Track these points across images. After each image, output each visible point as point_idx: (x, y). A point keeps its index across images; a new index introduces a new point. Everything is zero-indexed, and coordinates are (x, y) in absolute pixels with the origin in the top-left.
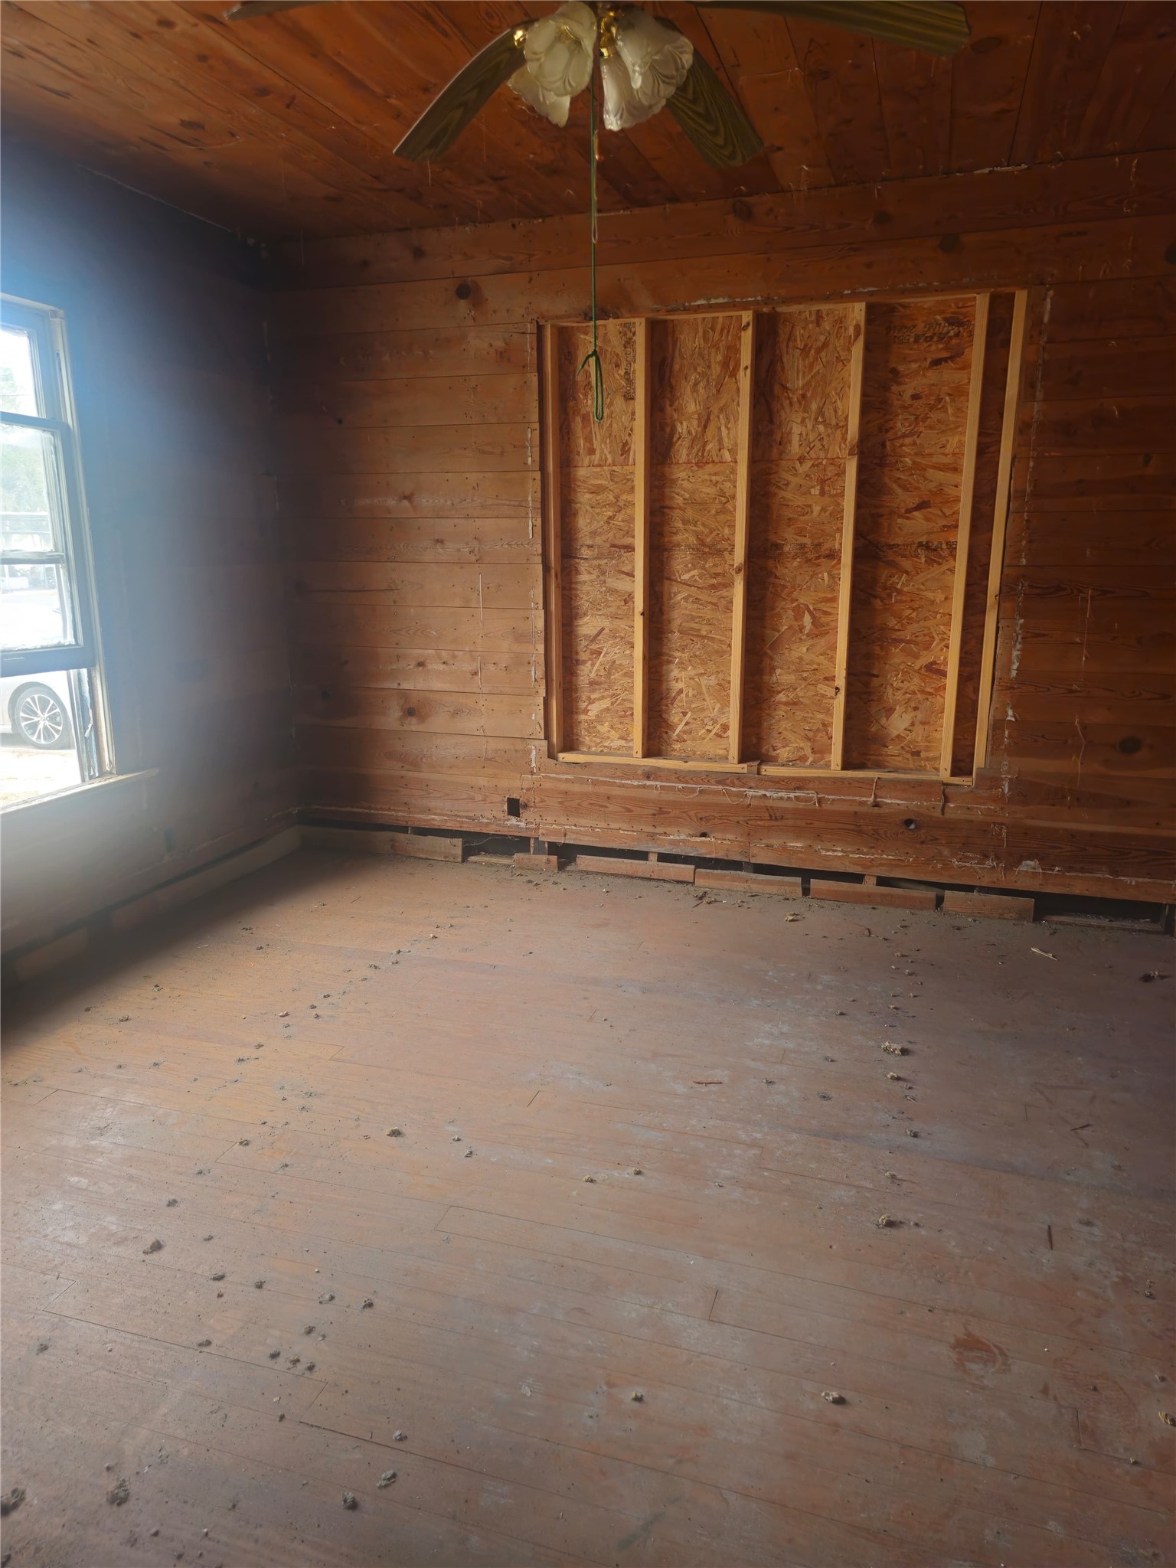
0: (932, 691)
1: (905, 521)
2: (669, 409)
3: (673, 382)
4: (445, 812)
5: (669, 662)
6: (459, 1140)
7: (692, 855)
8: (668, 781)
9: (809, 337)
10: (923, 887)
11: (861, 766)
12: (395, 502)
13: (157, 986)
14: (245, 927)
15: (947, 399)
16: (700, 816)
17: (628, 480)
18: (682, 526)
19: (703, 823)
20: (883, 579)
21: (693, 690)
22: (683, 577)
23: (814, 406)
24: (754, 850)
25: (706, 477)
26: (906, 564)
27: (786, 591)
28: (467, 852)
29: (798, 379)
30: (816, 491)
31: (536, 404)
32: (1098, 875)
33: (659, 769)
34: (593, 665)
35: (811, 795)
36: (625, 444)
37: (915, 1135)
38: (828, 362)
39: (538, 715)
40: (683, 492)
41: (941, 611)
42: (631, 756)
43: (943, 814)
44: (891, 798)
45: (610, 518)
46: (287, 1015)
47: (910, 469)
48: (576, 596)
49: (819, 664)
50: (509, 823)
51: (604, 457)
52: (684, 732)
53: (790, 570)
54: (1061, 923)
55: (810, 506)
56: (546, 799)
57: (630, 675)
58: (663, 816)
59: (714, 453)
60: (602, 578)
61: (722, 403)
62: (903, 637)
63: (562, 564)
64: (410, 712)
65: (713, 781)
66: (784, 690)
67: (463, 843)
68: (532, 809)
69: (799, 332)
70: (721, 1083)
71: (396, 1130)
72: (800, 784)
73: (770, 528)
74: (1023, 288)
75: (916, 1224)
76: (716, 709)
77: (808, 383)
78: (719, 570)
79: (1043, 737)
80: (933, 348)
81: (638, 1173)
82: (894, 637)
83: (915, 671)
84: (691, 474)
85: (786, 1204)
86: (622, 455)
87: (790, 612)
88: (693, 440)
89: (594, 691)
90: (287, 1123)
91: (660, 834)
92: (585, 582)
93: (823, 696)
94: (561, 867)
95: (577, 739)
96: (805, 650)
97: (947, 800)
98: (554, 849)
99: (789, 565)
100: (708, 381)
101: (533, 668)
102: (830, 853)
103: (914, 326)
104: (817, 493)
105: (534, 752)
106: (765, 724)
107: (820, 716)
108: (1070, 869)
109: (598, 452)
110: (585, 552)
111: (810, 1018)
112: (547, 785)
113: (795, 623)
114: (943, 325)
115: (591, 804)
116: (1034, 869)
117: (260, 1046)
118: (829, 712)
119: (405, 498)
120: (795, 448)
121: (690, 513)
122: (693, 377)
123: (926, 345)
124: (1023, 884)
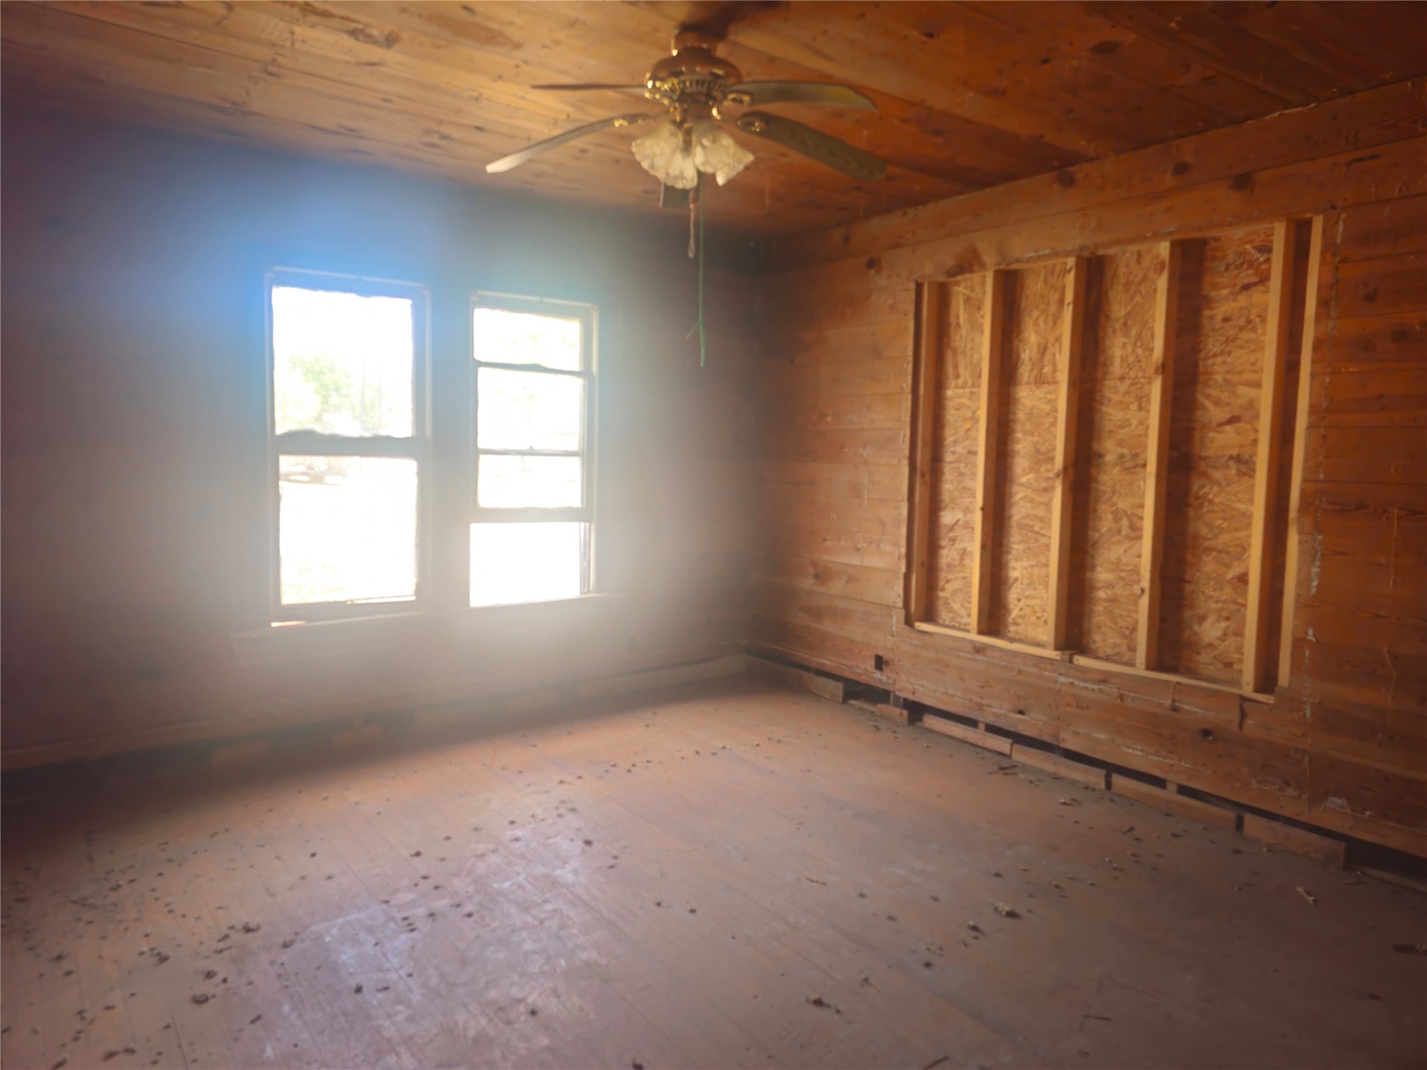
1: (1217, 434)
2: (1015, 340)
3: (1020, 318)
4: (834, 660)
5: (1009, 553)
7: (1011, 729)
8: (994, 657)
9: (1130, 274)
10: (1226, 806)
15: (1258, 320)
16: (1018, 693)
18: (1022, 436)
19: (1021, 701)
20: (1195, 488)
21: (1027, 579)
22: (1022, 480)
24: (1063, 735)
25: (1042, 395)
26: (1217, 475)
27: (1106, 496)
28: (846, 696)
29: (1120, 311)
30: (1134, 407)
31: (911, 342)
34: (950, 550)
35: (1113, 690)
36: (978, 371)
39: (900, 588)
40: (1024, 409)
42: (969, 632)
43: (1240, 729)
44: (1190, 705)
47: (1221, 385)
48: (941, 492)
50: (875, 676)
51: (965, 381)
52: (1020, 617)
53: (1110, 477)
54: (1378, 878)
56: (902, 659)
58: (989, 689)
60: (961, 478)
62: (1214, 546)
63: (933, 466)
64: (818, 577)
65: (1030, 663)
66: (1103, 587)
67: (845, 688)
68: (891, 667)
69: (1122, 270)
72: (1105, 677)
73: (1095, 439)
74: (1319, 213)
76: (1045, 599)
77: (1129, 313)
78: (1047, 475)
79: (1348, 662)
80: (1243, 274)
82: (1206, 545)
83: (1228, 581)
84: (1030, 393)
87: (1109, 515)
88: (1033, 365)
89: (950, 572)
91: (986, 706)
92: (948, 481)
93: (1134, 596)
94: (911, 721)
95: (936, 612)
96: (1122, 552)
97: (1244, 714)
99: (1109, 473)
100: (1046, 317)
101: (899, 548)
102: (1130, 750)
103: (1226, 256)
104: (1137, 408)
105: (896, 618)
106: (1087, 618)
107: (1134, 616)
108: (1381, 816)
109: (961, 377)
110: (949, 457)
112: (903, 647)
113: (1114, 525)
114: (1253, 252)
115: (934, 669)
116: (1342, 808)
118: (1136, 609)
120: (1116, 368)
121: (1029, 426)
122: (1036, 313)
123: (1236, 272)
124: (1330, 823)
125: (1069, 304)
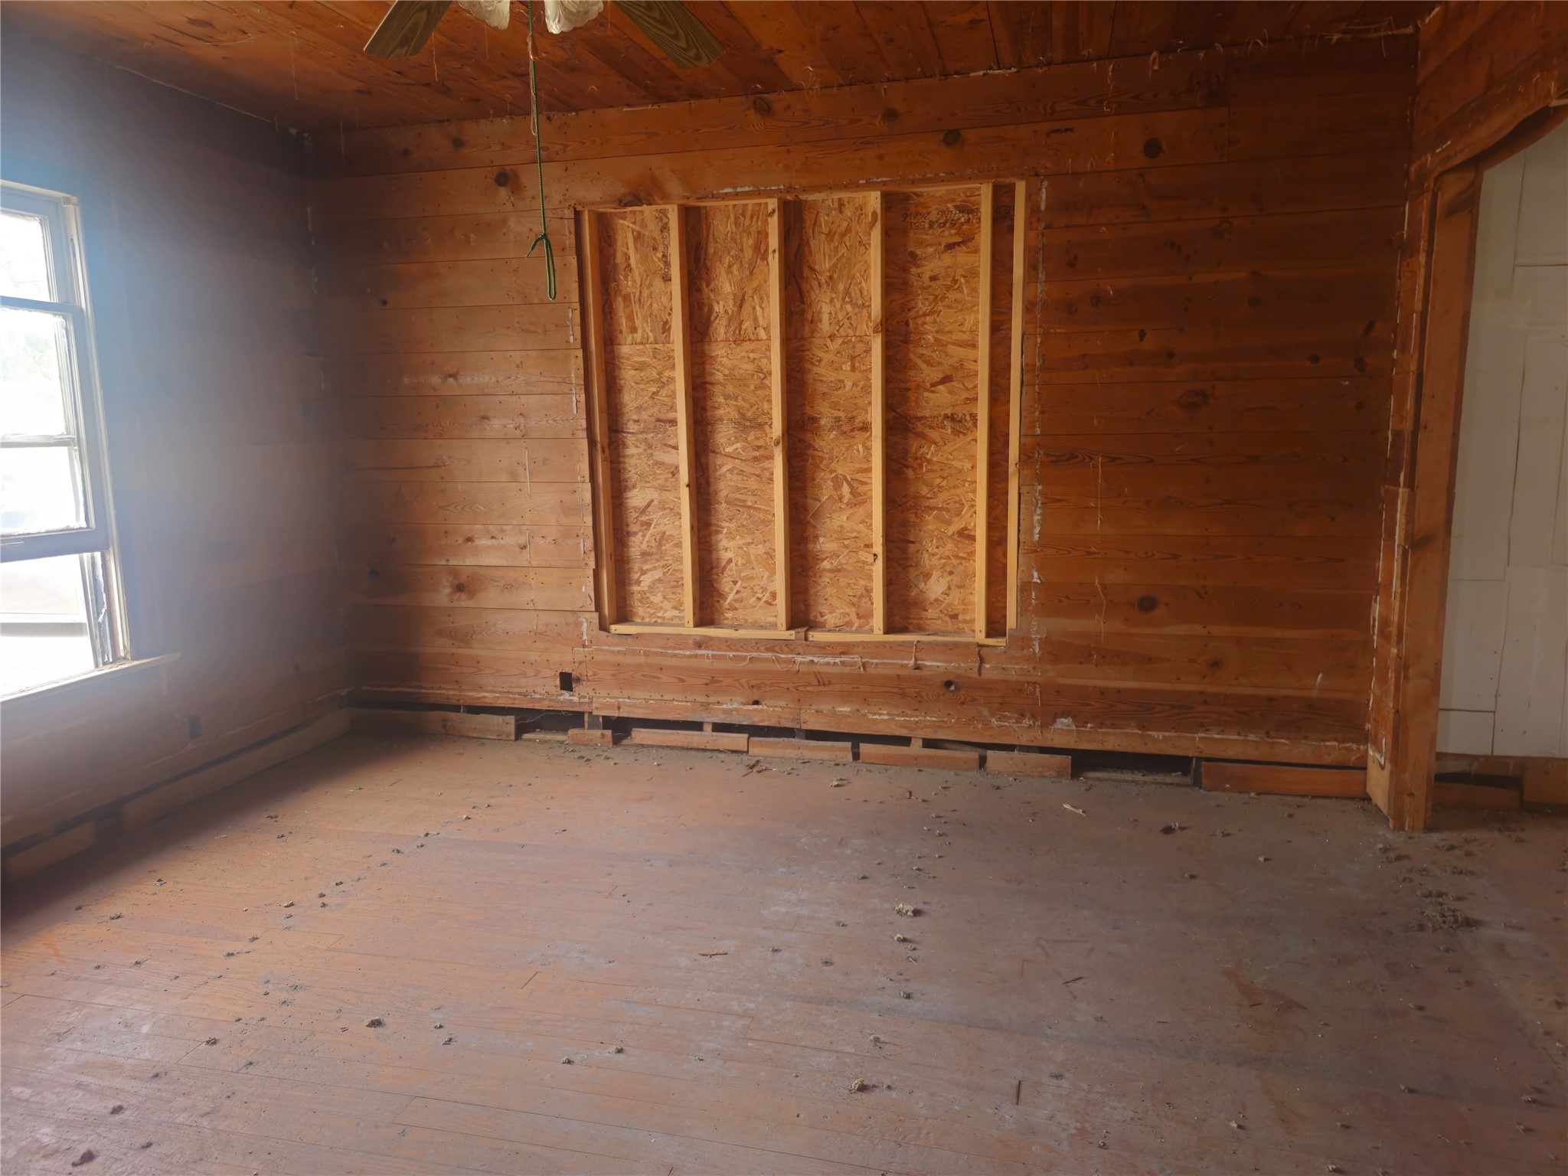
0: (965, 555)
1: (931, 394)
2: (706, 290)
3: (709, 264)
4: (495, 689)
5: (718, 532)
7: (745, 723)
8: (719, 649)
9: (833, 223)
10: (967, 748)
11: (903, 630)
12: (440, 380)
13: (160, 881)
14: (270, 815)
15: (963, 280)
16: (751, 683)
17: (670, 357)
18: (723, 401)
19: (755, 691)
20: (914, 449)
21: (742, 559)
22: (727, 450)
23: (841, 287)
24: (804, 717)
25: (743, 354)
26: (934, 435)
27: (825, 462)
28: (521, 729)
29: (825, 262)
30: (847, 367)
31: (576, 285)
32: (1126, 731)
33: (711, 638)
34: (644, 536)
35: (855, 660)
36: (666, 323)
37: (909, 997)
38: (851, 246)
39: (588, 588)
40: (723, 369)
41: (969, 479)
42: (683, 625)
43: (980, 674)
44: (931, 660)
45: (654, 393)
46: (291, 905)
47: (932, 345)
48: (625, 469)
49: (859, 532)
50: (561, 698)
51: (646, 335)
52: (735, 600)
53: (827, 442)
54: (1096, 779)
55: (842, 381)
56: (599, 672)
57: (679, 545)
58: (715, 685)
59: (750, 331)
60: (649, 451)
61: (755, 284)
62: (935, 505)
63: (610, 438)
64: (459, 588)
65: (762, 648)
66: (827, 557)
67: (516, 721)
68: (584, 683)
69: (823, 218)
70: (727, 954)
72: (845, 649)
73: (806, 402)
74: (1022, 179)
76: (765, 578)
77: (835, 266)
78: (761, 443)
79: (1067, 597)
80: (947, 233)
81: (620, 1051)
82: (927, 504)
83: (949, 537)
84: (729, 351)
85: (763, 1074)
86: (663, 333)
87: (830, 483)
88: (730, 320)
89: (645, 562)
91: (713, 704)
92: (633, 455)
93: (865, 563)
94: (616, 741)
95: (631, 611)
96: (845, 518)
97: (982, 661)
98: (609, 723)
99: (826, 438)
100: (741, 264)
101: (582, 541)
102: (877, 717)
103: (929, 213)
104: (849, 368)
105: (585, 625)
106: (812, 592)
107: (862, 582)
108: (1102, 725)
109: (640, 331)
110: (631, 427)
111: (833, 883)
112: (599, 657)
113: (834, 493)
114: (954, 212)
115: (644, 675)
116: (1068, 726)
118: (870, 578)
119: (450, 376)
120: (825, 326)
121: (730, 389)
122: (727, 260)
123: (939, 231)
124: (1059, 742)
125: (774, 251)
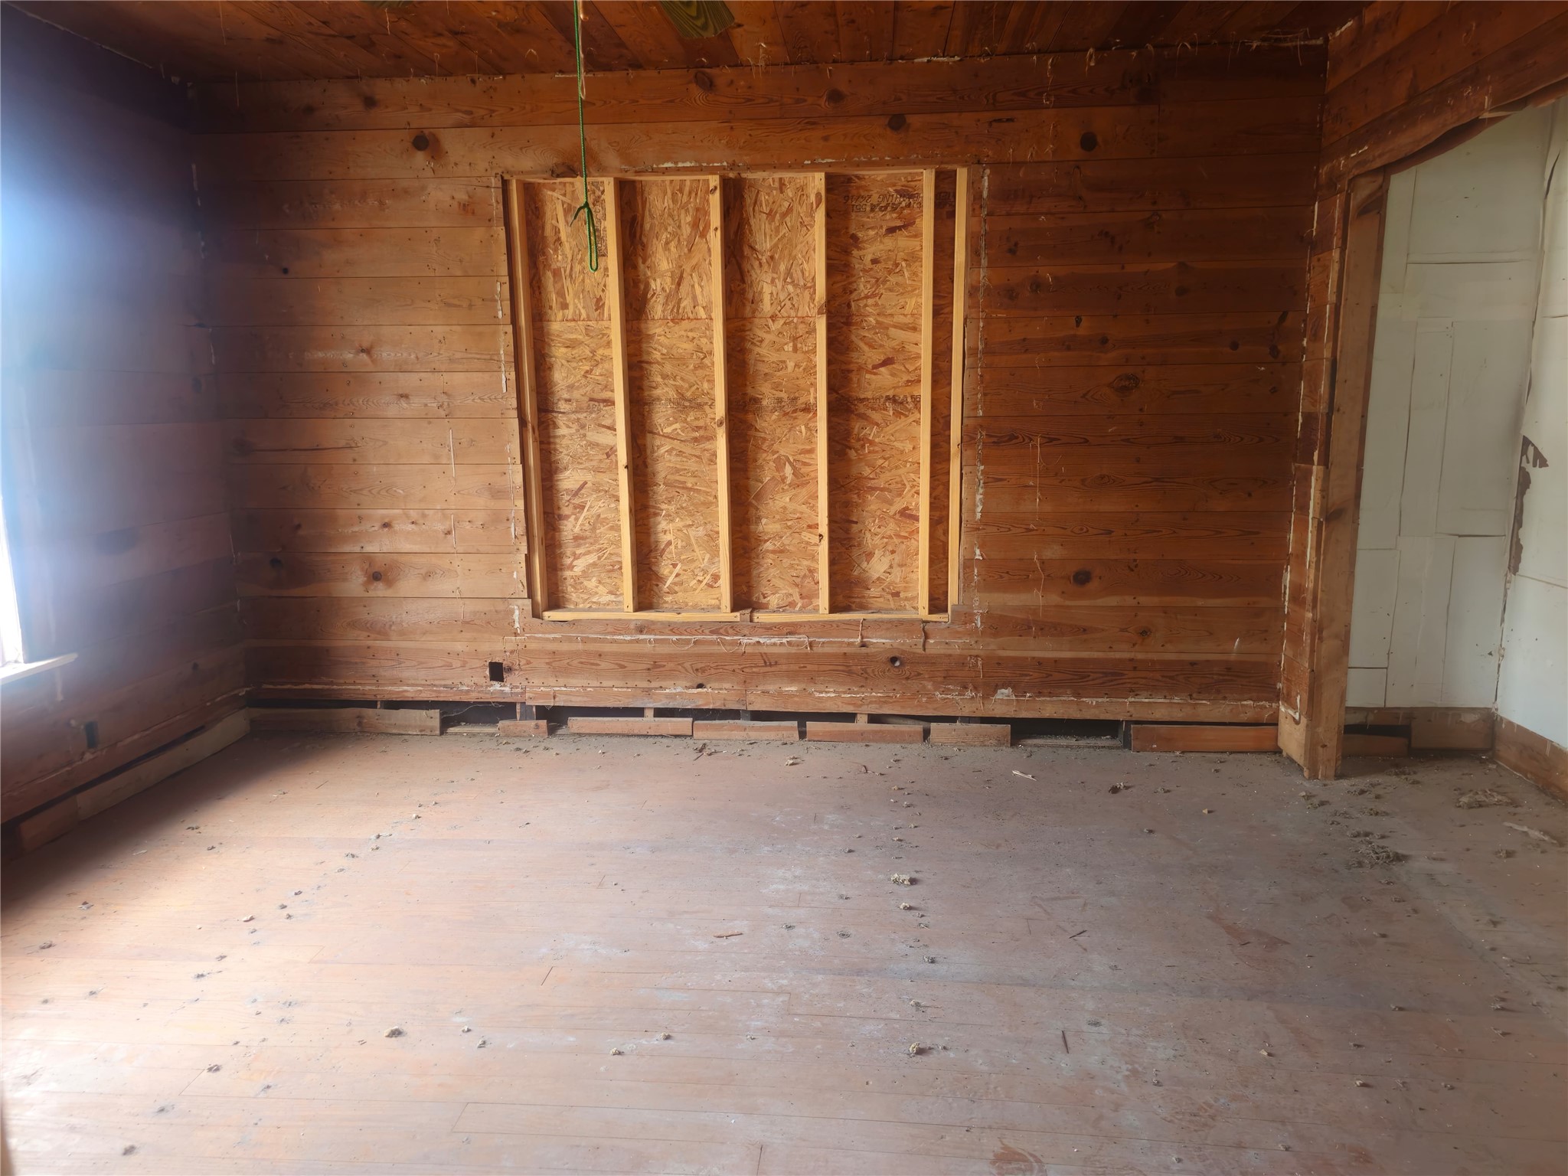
0: (906, 535)
1: (873, 376)
2: (642, 267)
3: (645, 240)
4: (418, 682)
5: (656, 515)
6: (469, 1030)
7: (689, 707)
8: (662, 633)
9: (774, 202)
10: (910, 721)
11: (847, 609)
12: (351, 355)
13: (85, 903)
14: (190, 826)
15: (904, 264)
16: (696, 667)
17: (604, 335)
18: (662, 380)
19: (699, 674)
20: (856, 431)
21: (682, 541)
22: (665, 431)
23: (782, 267)
24: (750, 698)
25: (683, 333)
26: (876, 416)
27: (767, 444)
28: (446, 723)
29: (765, 242)
30: (789, 348)
31: (505, 257)
32: (1064, 698)
33: (653, 623)
34: (577, 519)
35: (802, 639)
36: (599, 299)
37: (933, 961)
38: (792, 227)
39: (520, 573)
40: (660, 348)
41: (910, 460)
42: (622, 610)
43: (924, 650)
44: (876, 638)
45: (587, 372)
46: (252, 919)
47: (874, 328)
48: (555, 450)
49: (802, 513)
50: (492, 689)
51: (577, 312)
52: (675, 584)
53: (768, 423)
54: (1035, 746)
55: (784, 362)
56: (532, 660)
57: (617, 528)
58: (659, 670)
59: (689, 310)
60: (582, 432)
61: (694, 262)
62: (877, 486)
63: (539, 418)
64: (376, 577)
65: (707, 631)
66: (770, 538)
67: (441, 714)
68: (517, 673)
69: (763, 197)
70: (741, 934)
71: (396, 1030)
72: (792, 629)
73: (748, 383)
74: (964, 166)
75: (945, 1048)
76: (706, 560)
77: (776, 246)
78: (701, 423)
79: (1007, 573)
80: (888, 217)
81: (668, 1038)
82: (869, 485)
83: (890, 517)
84: (667, 331)
85: (819, 1046)
86: (596, 310)
87: (771, 463)
88: (667, 297)
89: (579, 546)
90: (264, 1040)
91: (656, 689)
92: (564, 436)
93: (808, 543)
94: (552, 731)
95: (563, 597)
96: (788, 499)
97: (927, 637)
98: (543, 712)
99: (768, 419)
100: (679, 240)
101: (513, 524)
102: (823, 695)
103: (870, 197)
104: (791, 349)
105: (517, 612)
106: (755, 573)
107: (805, 563)
108: (1040, 694)
109: (571, 307)
110: (563, 406)
111: (821, 859)
112: (532, 646)
113: (777, 474)
114: (895, 196)
115: (582, 663)
116: (1008, 696)
117: (222, 957)
118: (813, 558)
119: (363, 351)
120: (767, 306)
121: (668, 368)
122: (664, 236)
123: (881, 214)
124: (999, 711)
125: (716, 229)
